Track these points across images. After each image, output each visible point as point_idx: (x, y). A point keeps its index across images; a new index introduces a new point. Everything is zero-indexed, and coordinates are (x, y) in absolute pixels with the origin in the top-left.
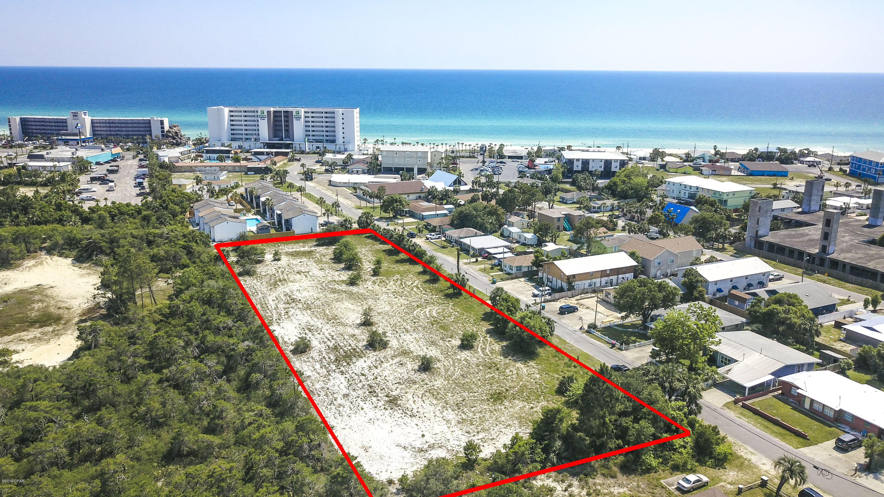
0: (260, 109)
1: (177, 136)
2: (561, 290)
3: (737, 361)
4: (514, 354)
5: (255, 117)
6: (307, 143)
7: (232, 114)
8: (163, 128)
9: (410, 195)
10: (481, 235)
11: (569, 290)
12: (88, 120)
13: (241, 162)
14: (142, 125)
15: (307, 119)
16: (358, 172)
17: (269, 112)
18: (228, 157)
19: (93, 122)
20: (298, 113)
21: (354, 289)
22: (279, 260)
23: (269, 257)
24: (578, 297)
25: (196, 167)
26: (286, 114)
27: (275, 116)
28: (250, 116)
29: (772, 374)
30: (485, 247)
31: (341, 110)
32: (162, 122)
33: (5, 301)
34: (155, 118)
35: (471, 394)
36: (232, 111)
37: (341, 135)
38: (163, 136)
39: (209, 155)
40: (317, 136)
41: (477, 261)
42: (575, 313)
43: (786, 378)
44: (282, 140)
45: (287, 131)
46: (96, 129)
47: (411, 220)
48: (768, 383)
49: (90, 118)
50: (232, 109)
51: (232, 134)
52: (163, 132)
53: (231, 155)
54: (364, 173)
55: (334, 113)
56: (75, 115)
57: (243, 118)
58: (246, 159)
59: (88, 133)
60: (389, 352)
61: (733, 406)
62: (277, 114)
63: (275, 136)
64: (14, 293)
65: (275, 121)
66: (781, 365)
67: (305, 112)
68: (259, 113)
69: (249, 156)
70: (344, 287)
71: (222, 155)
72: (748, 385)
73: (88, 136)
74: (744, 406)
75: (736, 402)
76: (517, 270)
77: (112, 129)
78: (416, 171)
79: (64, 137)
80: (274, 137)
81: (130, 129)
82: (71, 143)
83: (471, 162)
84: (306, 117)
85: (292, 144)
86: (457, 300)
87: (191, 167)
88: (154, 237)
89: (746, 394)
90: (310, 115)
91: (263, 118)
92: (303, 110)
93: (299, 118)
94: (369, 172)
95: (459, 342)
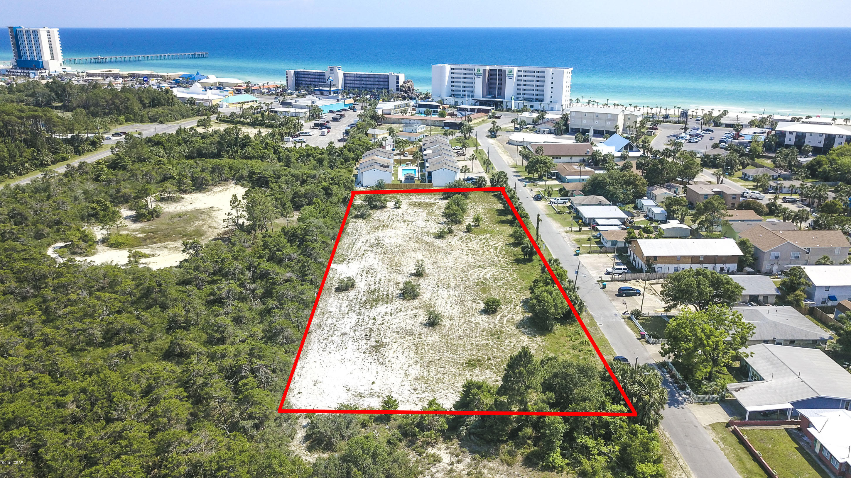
0: (477, 67)
1: (410, 90)
2: (641, 271)
3: (763, 380)
4: (529, 327)
5: (470, 75)
6: (513, 101)
7: (453, 71)
8: (398, 83)
9: (573, 158)
10: (606, 205)
11: (647, 272)
12: (341, 74)
13: (447, 117)
14: (382, 80)
15: (520, 78)
16: (544, 131)
17: (484, 71)
18: (437, 112)
19: (345, 76)
20: (511, 71)
21: (438, 242)
22: (399, 208)
23: (391, 204)
24: (653, 281)
25: (402, 119)
26: (500, 72)
27: (490, 75)
28: (468, 74)
29: (793, 404)
30: (595, 217)
31: (551, 70)
32: (398, 78)
33: (180, 217)
34: (392, 73)
35: (452, 355)
36: (453, 69)
37: (550, 94)
38: (397, 90)
39: (420, 109)
40: (528, 94)
41: (580, 230)
42: (635, 297)
43: (804, 412)
44: (495, 97)
45: (500, 89)
46: (347, 82)
47: (556, 182)
48: (783, 412)
49: (343, 72)
50: (453, 67)
51: (452, 90)
52: (398, 86)
53: (439, 110)
54: (550, 132)
55: (544, 72)
56: (331, 69)
57: (462, 76)
58: (452, 115)
59: (340, 86)
60: (416, 302)
61: (720, 429)
62: (492, 72)
63: (489, 93)
64: (191, 211)
65: (490, 79)
67: (519, 71)
68: (476, 71)
69: (454, 111)
70: (431, 239)
71: (430, 109)
72: (750, 408)
73: (340, 88)
74: (735, 432)
75: (728, 425)
76: (612, 245)
77: (358, 82)
78: (591, 133)
79: (321, 88)
80: (488, 95)
81: (372, 83)
82: (325, 93)
83: (674, 128)
84: (518, 76)
85: (501, 102)
86: (524, 266)
87: (398, 119)
88: (308, 177)
89: (747, 419)
90: (522, 74)
91: (478, 76)
92: (516, 69)
93: (511, 77)
94: (557, 132)
95: (482, 306)
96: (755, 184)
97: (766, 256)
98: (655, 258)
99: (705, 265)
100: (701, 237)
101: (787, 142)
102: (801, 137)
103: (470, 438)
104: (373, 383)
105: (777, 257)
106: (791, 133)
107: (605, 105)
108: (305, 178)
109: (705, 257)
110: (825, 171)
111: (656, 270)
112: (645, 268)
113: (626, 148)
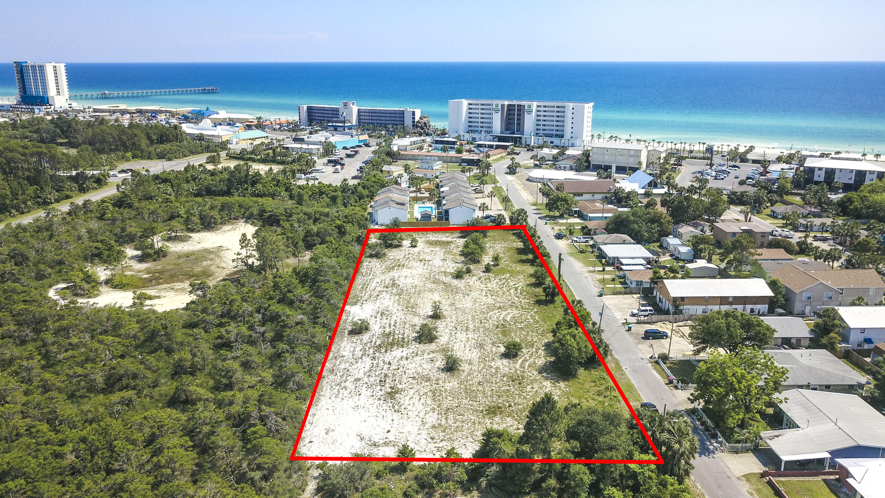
0: (495, 102)
1: (426, 126)
2: (667, 312)
3: (798, 427)
4: (552, 372)
5: (488, 111)
6: (533, 137)
7: (471, 106)
8: (414, 118)
9: (595, 195)
10: (630, 244)
11: (675, 313)
12: (355, 109)
13: (464, 153)
14: (397, 115)
15: (539, 113)
16: (565, 168)
17: (503, 106)
18: (454, 148)
19: (359, 112)
20: (530, 107)
21: (456, 282)
22: (415, 246)
23: (406, 243)
24: (681, 324)
25: (418, 155)
26: (519, 108)
27: (509, 110)
28: (487, 109)
29: (831, 453)
30: (619, 256)
31: (571, 105)
32: (414, 113)
33: (187, 257)
34: (407, 108)
35: (471, 402)
36: (471, 104)
37: (570, 130)
38: (413, 126)
39: (437, 145)
40: (547, 130)
41: (604, 270)
42: (662, 340)
43: (843, 462)
44: (513, 133)
45: (519, 124)
46: (362, 117)
47: (578, 220)
48: (820, 462)
49: (357, 108)
50: (470, 102)
51: (469, 126)
52: (414, 122)
53: (456, 146)
54: (571, 169)
55: (564, 107)
56: (345, 105)
57: (480, 111)
58: (470, 151)
59: (354, 121)
60: (433, 346)
61: (754, 480)
62: (511, 108)
63: (507, 129)
65: (508, 114)
66: (851, 444)
67: (538, 106)
68: (494, 107)
69: (472, 147)
70: (448, 279)
71: (447, 145)
72: (785, 458)
73: (354, 123)
74: (770, 483)
75: (763, 475)
76: (637, 285)
78: (614, 169)
79: (334, 124)
80: (507, 130)
82: (339, 129)
83: (699, 164)
84: (538, 111)
85: (520, 138)
86: (545, 307)
87: (414, 155)
88: (321, 215)
89: (782, 470)
90: (542, 109)
91: (497, 111)
92: (535, 104)
93: (530, 112)
94: (578, 169)
95: (502, 349)
96: (785, 222)
97: (798, 298)
98: (683, 299)
99: (734, 306)
100: (730, 277)
101: (816, 178)
102: (830, 173)
103: (491, 490)
104: (389, 431)
105: (809, 298)
106: (820, 169)
107: (627, 141)
108: (317, 216)
109: (735, 298)
110: (856, 209)
111: (684, 312)
112: (672, 310)
113: (650, 184)
